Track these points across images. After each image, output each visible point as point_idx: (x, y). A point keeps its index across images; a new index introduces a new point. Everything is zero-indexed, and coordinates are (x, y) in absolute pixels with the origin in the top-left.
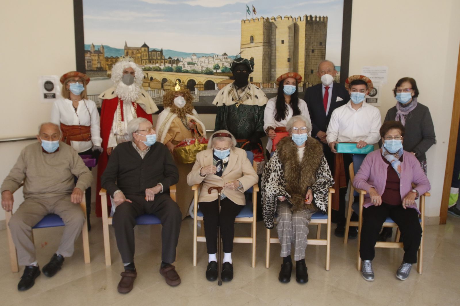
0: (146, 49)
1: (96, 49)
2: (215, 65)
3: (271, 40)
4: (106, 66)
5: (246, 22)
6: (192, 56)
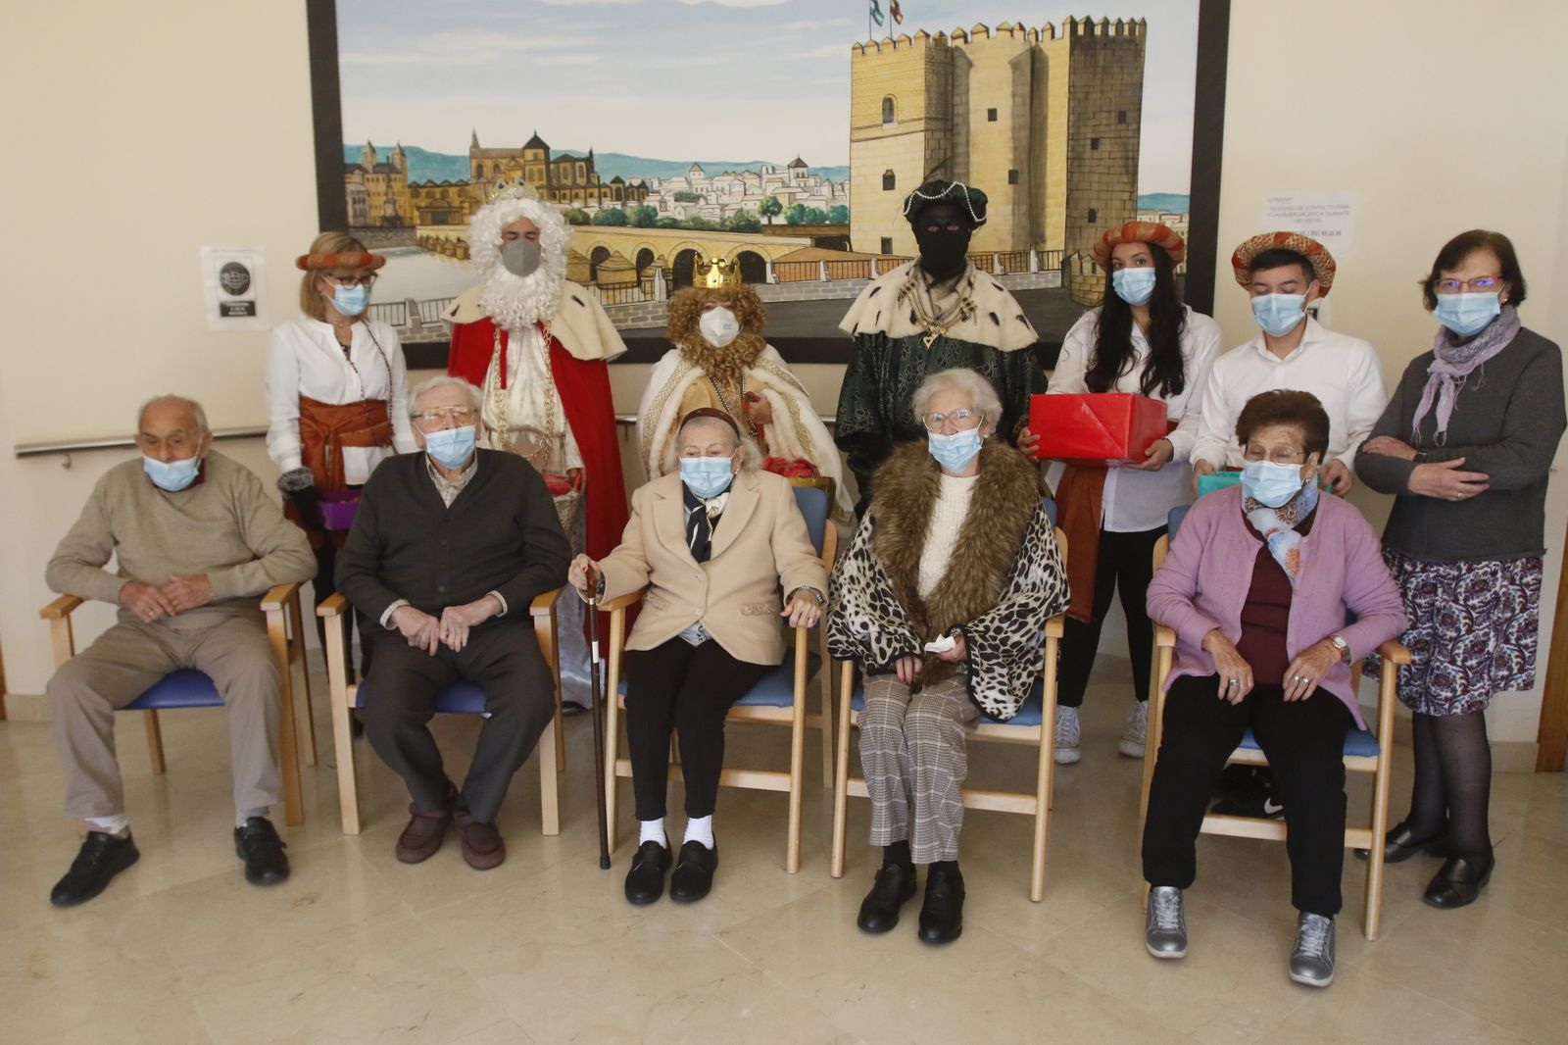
0: (541, 152)
1: (381, 158)
2: (765, 202)
3: (953, 111)
4: (412, 213)
5: (867, 50)
6: (690, 171)
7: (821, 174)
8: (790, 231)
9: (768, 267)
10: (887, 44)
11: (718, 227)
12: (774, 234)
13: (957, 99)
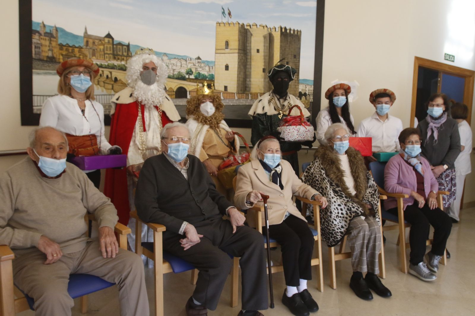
0: (110, 40)
1: (48, 30)
2: (188, 70)
3: (246, 48)
4: (59, 56)
5: (221, 25)
6: (163, 56)
7: (206, 62)
8: (195, 81)
9: (188, 93)
10: (227, 24)
11: (172, 77)
12: (190, 81)
13: (248, 45)
